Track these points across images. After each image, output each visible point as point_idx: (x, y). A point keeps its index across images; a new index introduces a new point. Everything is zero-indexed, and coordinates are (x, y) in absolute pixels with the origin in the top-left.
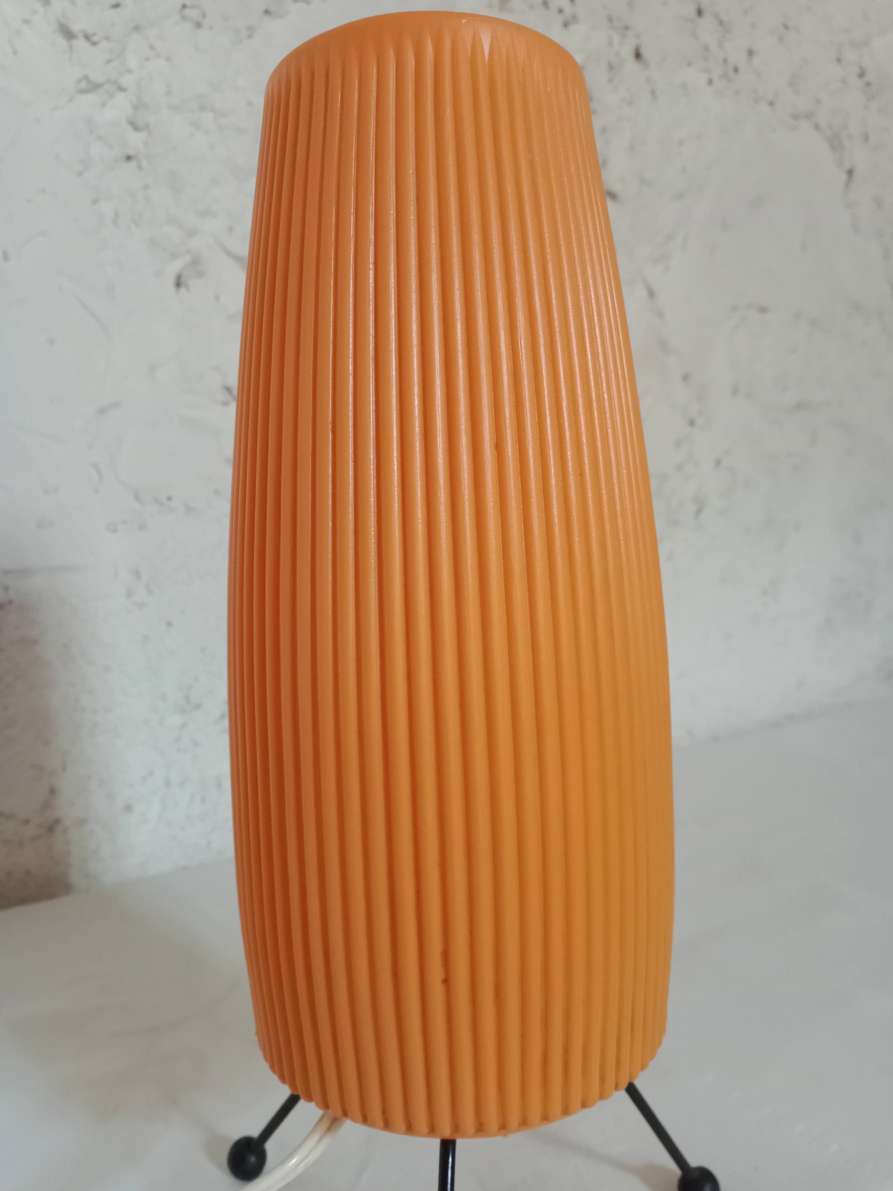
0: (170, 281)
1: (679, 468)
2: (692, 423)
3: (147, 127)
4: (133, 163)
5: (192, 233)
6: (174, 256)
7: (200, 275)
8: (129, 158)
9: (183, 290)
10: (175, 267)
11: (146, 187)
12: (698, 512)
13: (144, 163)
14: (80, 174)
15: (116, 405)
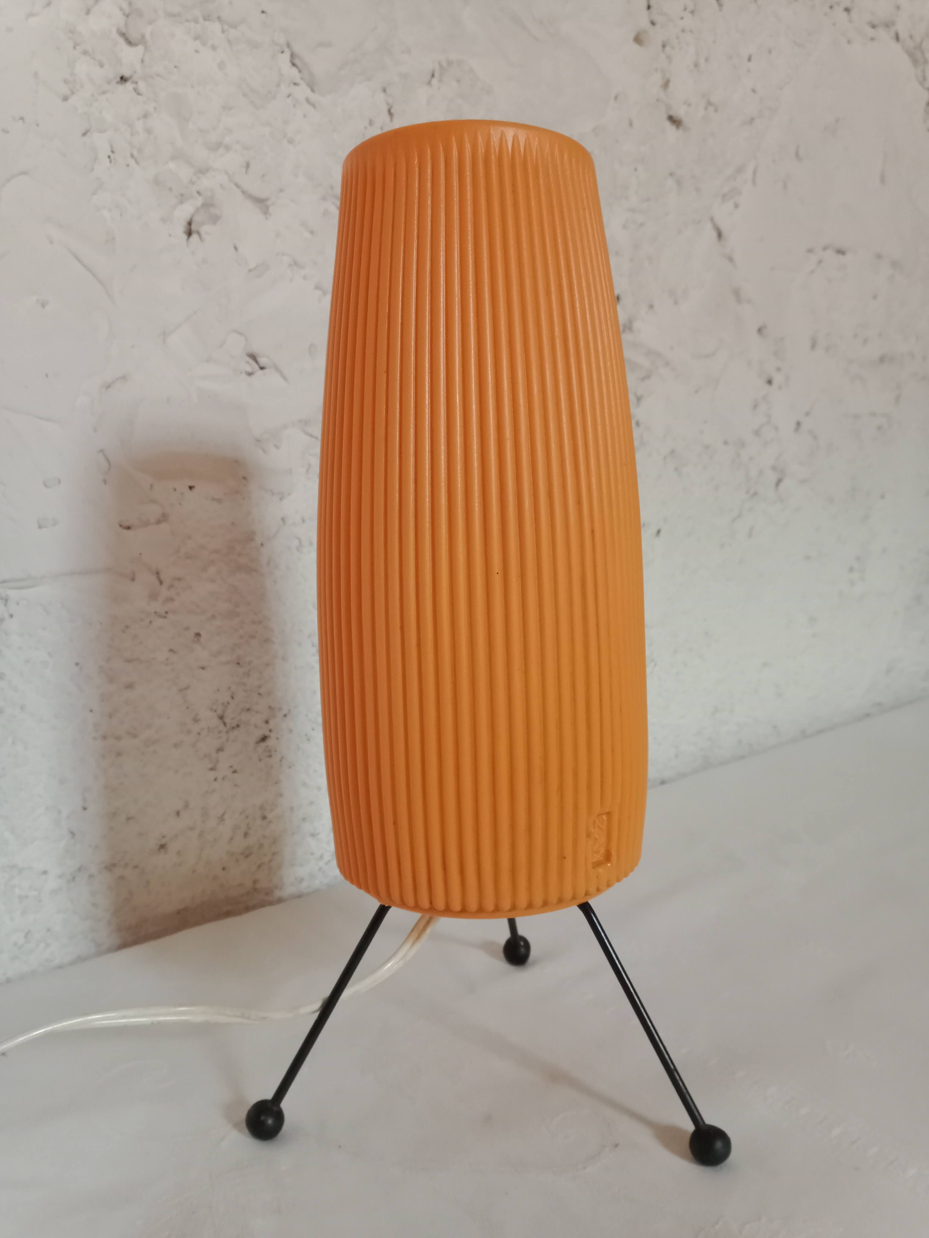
0: (180, 229)
1: (757, 433)
2: (770, 382)
3: (142, 41)
4: (129, 86)
5: (203, 171)
6: (182, 198)
7: (215, 219)
8: (123, 79)
9: (195, 237)
10: (185, 211)
11: (145, 116)
12: (779, 482)
13: (142, 85)
14: (65, 99)
15: (124, 378)
